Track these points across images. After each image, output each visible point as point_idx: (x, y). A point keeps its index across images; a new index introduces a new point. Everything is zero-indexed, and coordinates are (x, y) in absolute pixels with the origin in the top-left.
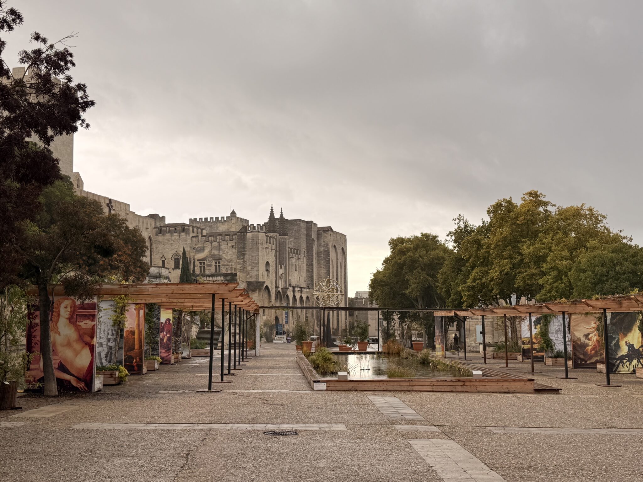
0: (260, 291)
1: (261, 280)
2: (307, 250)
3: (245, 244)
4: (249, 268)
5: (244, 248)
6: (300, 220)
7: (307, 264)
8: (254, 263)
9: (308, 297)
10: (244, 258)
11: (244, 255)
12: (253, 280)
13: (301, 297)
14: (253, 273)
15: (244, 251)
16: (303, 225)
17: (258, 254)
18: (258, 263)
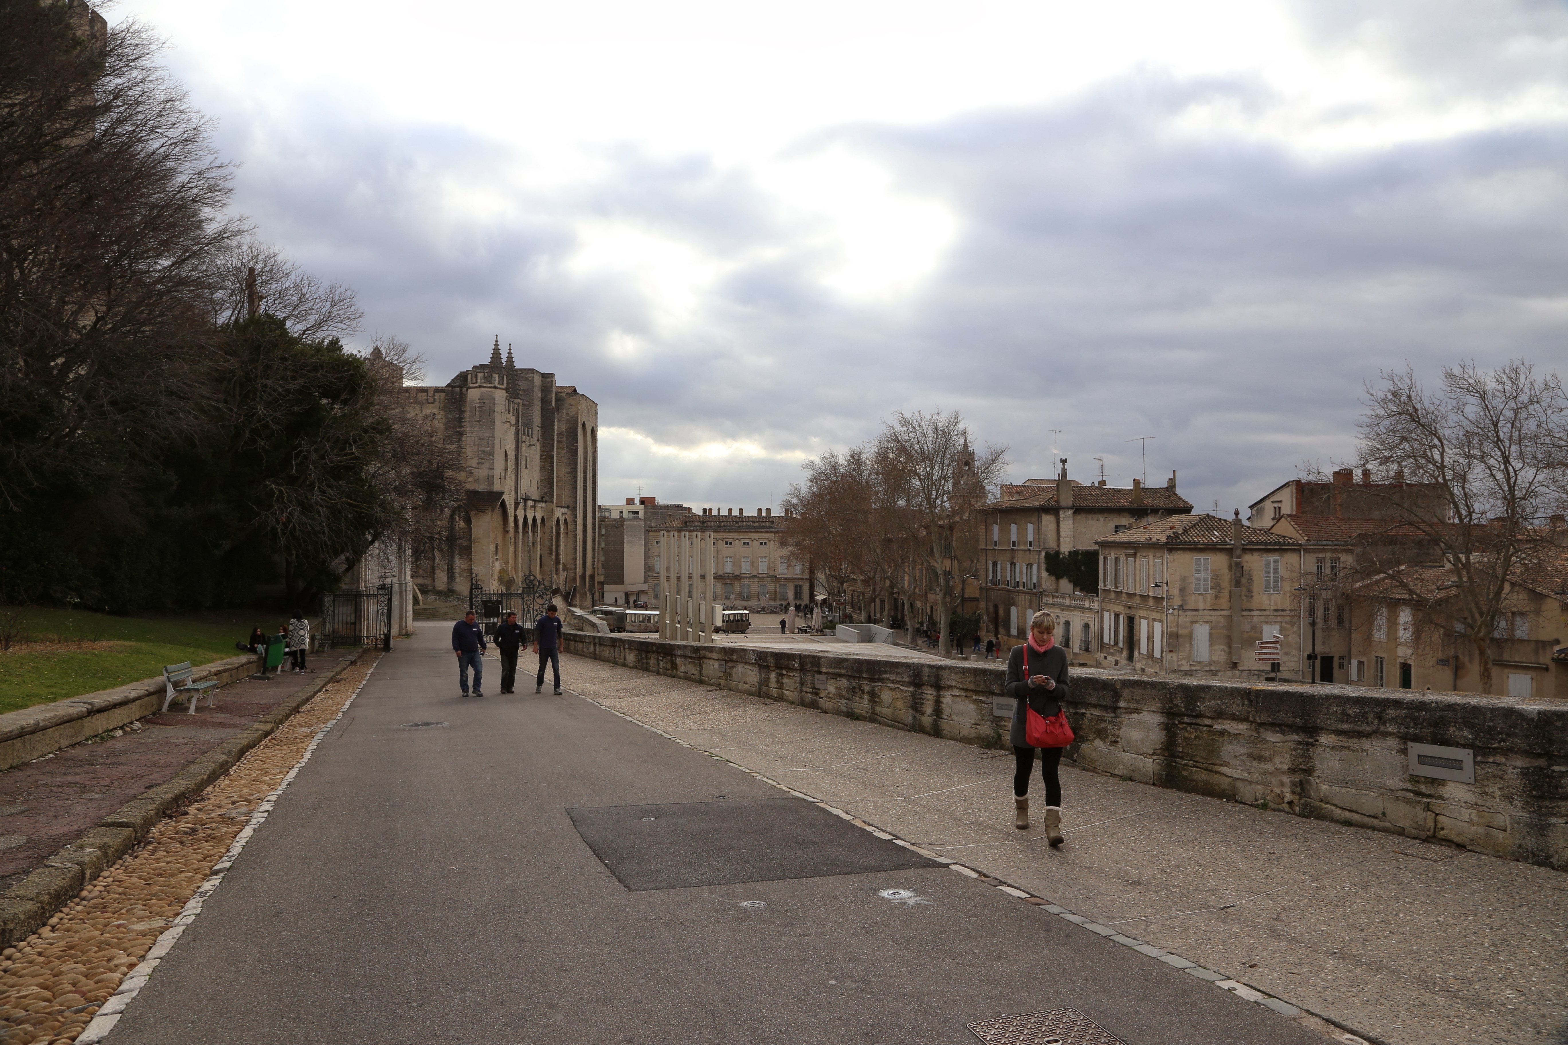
0: (493, 511)
1: (497, 488)
2: (542, 428)
3: (462, 412)
4: (474, 463)
5: (460, 420)
6: (533, 371)
7: (541, 456)
8: (483, 452)
9: (543, 519)
10: (460, 440)
11: (461, 434)
12: (482, 487)
13: (534, 519)
14: (482, 473)
15: (461, 426)
16: (537, 380)
17: (493, 433)
18: (492, 454)
